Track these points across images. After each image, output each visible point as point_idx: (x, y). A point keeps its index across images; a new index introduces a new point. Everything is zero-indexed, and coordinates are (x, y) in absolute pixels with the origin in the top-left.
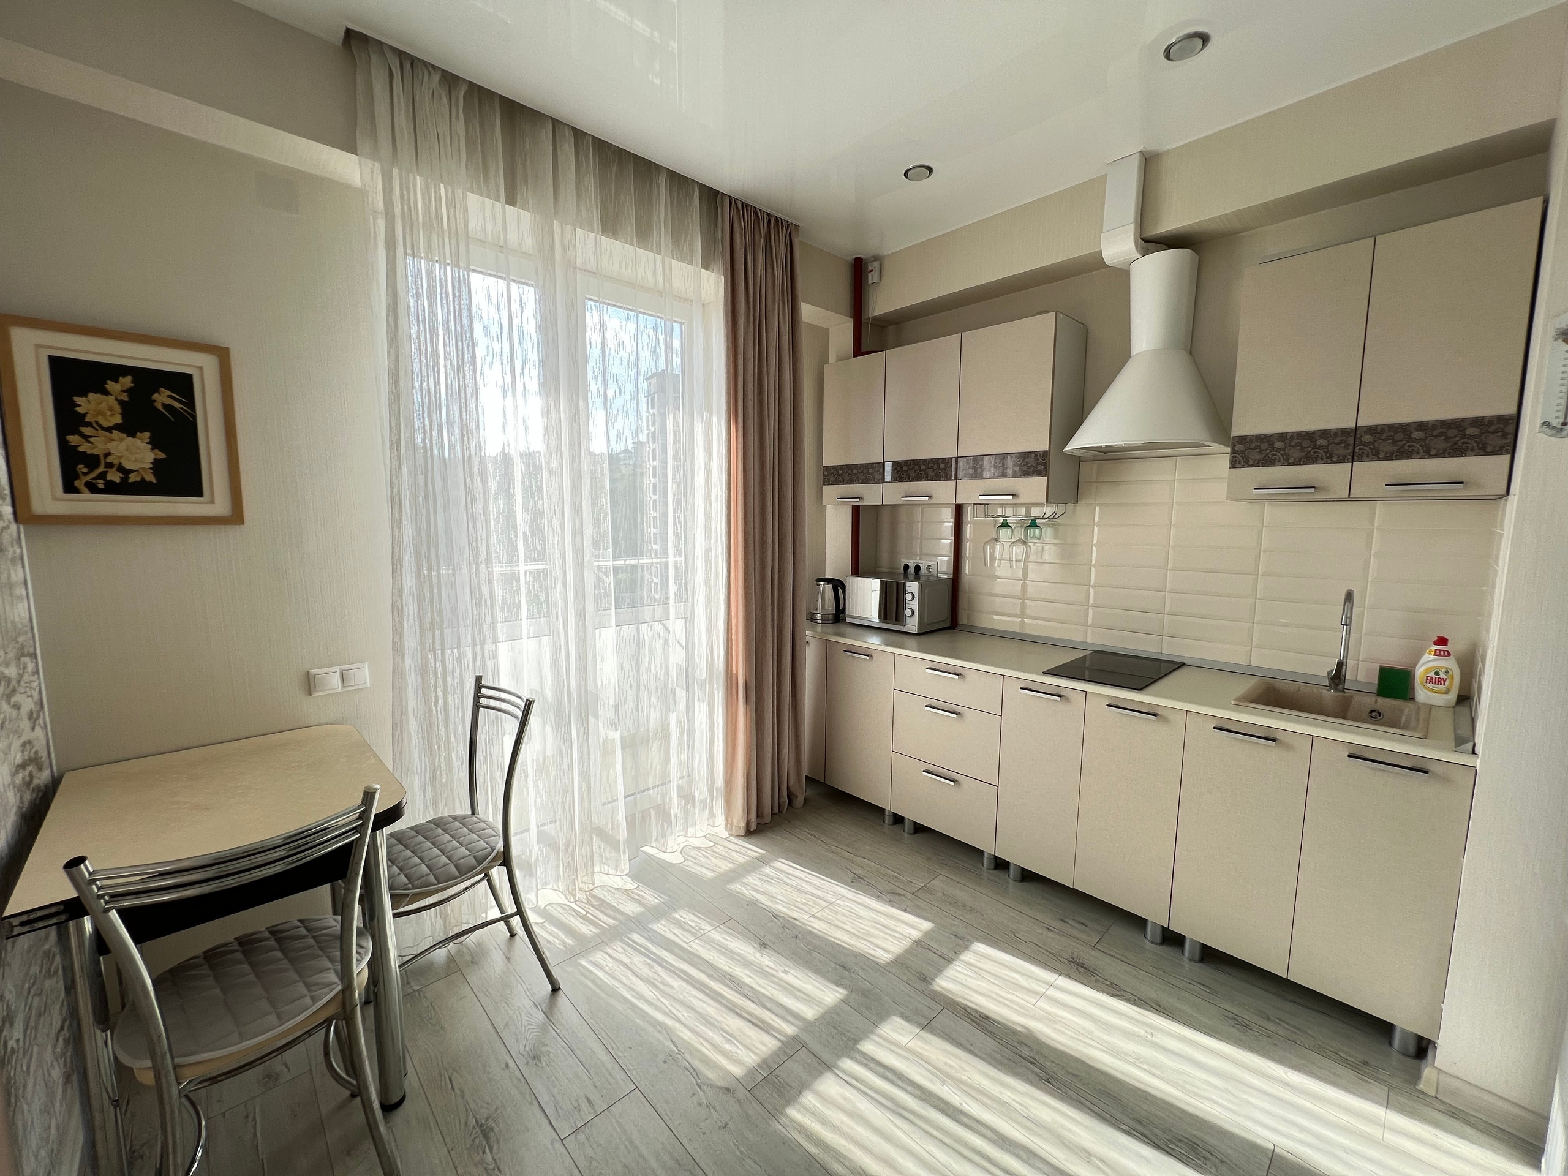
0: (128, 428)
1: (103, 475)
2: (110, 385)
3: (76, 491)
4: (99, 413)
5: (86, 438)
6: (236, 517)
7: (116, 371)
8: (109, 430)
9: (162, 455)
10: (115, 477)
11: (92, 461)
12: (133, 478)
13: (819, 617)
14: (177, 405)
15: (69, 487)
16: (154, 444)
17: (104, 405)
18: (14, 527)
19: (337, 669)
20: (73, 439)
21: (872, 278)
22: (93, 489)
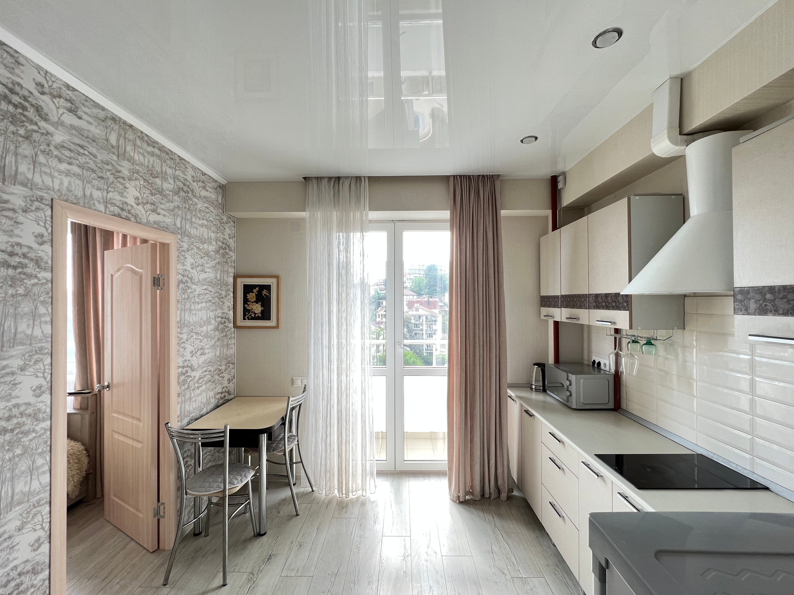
0: (256, 302)
1: (250, 315)
2: (255, 291)
3: (245, 319)
4: (251, 298)
5: (248, 305)
6: (277, 327)
7: (254, 286)
8: (253, 302)
9: (263, 309)
10: (253, 315)
11: (249, 311)
12: (257, 315)
13: (534, 387)
14: (267, 294)
15: (244, 319)
16: (262, 306)
17: (252, 296)
18: (233, 329)
19: (300, 378)
20: (246, 306)
21: (560, 186)
22: (249, 319)
